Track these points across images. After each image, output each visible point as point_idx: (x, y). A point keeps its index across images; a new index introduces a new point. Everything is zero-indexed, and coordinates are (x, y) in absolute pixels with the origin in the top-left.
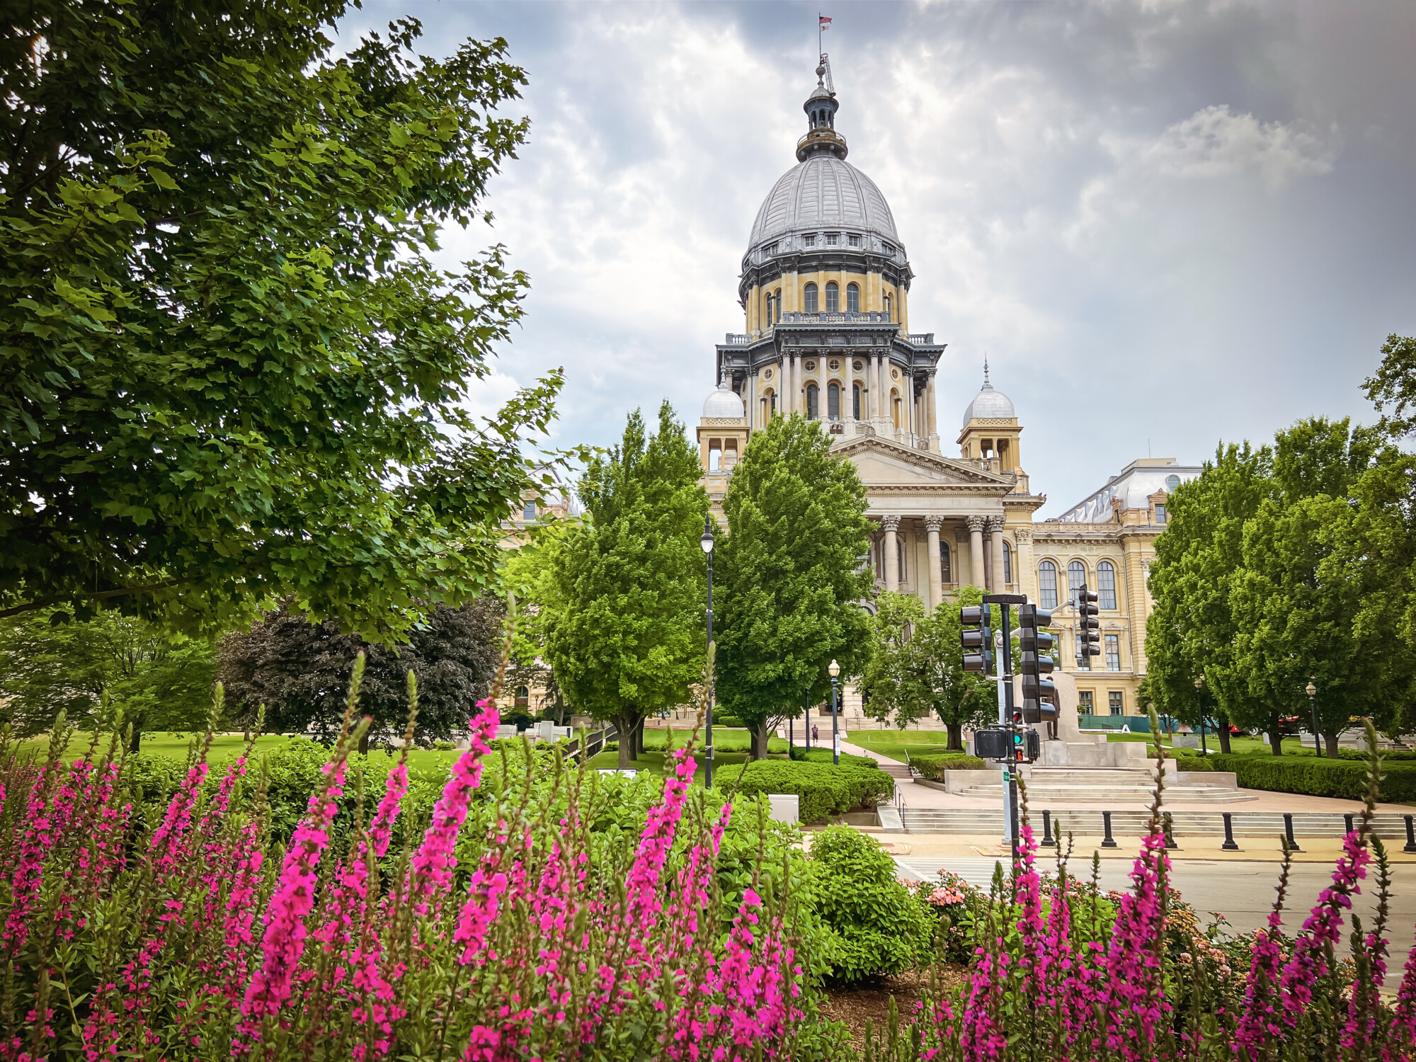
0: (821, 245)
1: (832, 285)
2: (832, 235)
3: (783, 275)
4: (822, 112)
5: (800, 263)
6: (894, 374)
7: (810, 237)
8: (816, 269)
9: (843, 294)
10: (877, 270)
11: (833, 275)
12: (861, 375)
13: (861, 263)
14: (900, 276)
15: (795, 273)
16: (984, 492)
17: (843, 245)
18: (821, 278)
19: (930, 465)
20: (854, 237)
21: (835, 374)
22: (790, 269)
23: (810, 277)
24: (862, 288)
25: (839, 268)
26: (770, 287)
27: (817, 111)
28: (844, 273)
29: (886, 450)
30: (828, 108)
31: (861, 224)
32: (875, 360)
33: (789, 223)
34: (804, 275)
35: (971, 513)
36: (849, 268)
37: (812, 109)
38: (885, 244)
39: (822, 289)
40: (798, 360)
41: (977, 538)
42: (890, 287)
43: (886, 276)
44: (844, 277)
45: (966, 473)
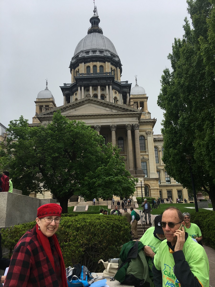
0: (91, 54)
1: (95, 66)
2: (94, 51)
3: (80, 64)
4: (95, 22)
5: (85, 60)
6: (116, 93)
7: (87, 52)
8: (89, 62)
9: (98, 69)
10: (109, 62)
11: (95, 63)
12: (103, 92)
13: (104, 59)
14: (118, 64)
15: (83, 63)
16: (131, 116)
17: (98, 54)
18: (91, 64)
19: (111, 107)
20: (101, 52)
21: (95, 92)
22: (81, 63)
23: (88, 64)
24: (104, 67)
25: (96, 61)
26: (77, 69)
27: (93, 21)
28: (98, 62)
29: (95, 102)
30: (96, 20)
31: (104, 48)
32: (107, 87)
33: (82, 49)
34: (86, 64)
35: (126, 123)
36: (100, 61)
37: (92, 21)
38: (111, 54)
39: (91, 67)
40: (83, 88)
41: (129, 132)
42: (114, 68)
43: (112, 64)
44: (98, 64)
45: (124, 109)
